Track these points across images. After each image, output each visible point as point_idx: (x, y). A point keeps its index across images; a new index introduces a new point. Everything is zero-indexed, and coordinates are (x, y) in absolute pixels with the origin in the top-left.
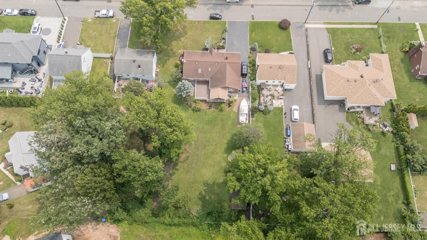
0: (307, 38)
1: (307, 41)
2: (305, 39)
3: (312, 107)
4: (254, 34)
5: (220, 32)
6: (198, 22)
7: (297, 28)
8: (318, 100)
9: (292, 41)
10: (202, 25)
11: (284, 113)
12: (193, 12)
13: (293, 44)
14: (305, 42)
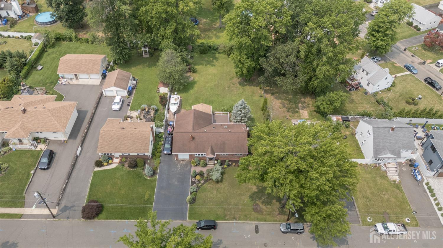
0: (64, 189)
1: (66, 184)
2: (68, 190)
3: (96, 108)
4: (146, 197)
5: (199, 202)
6: (234, 218)
7: (73, 206)
8: (86, 115)
9: (89, 185)
10: (229, 213)
11: (130, 107)
12: (246, 236)
13: (90, 180)
14: (69, 185)
